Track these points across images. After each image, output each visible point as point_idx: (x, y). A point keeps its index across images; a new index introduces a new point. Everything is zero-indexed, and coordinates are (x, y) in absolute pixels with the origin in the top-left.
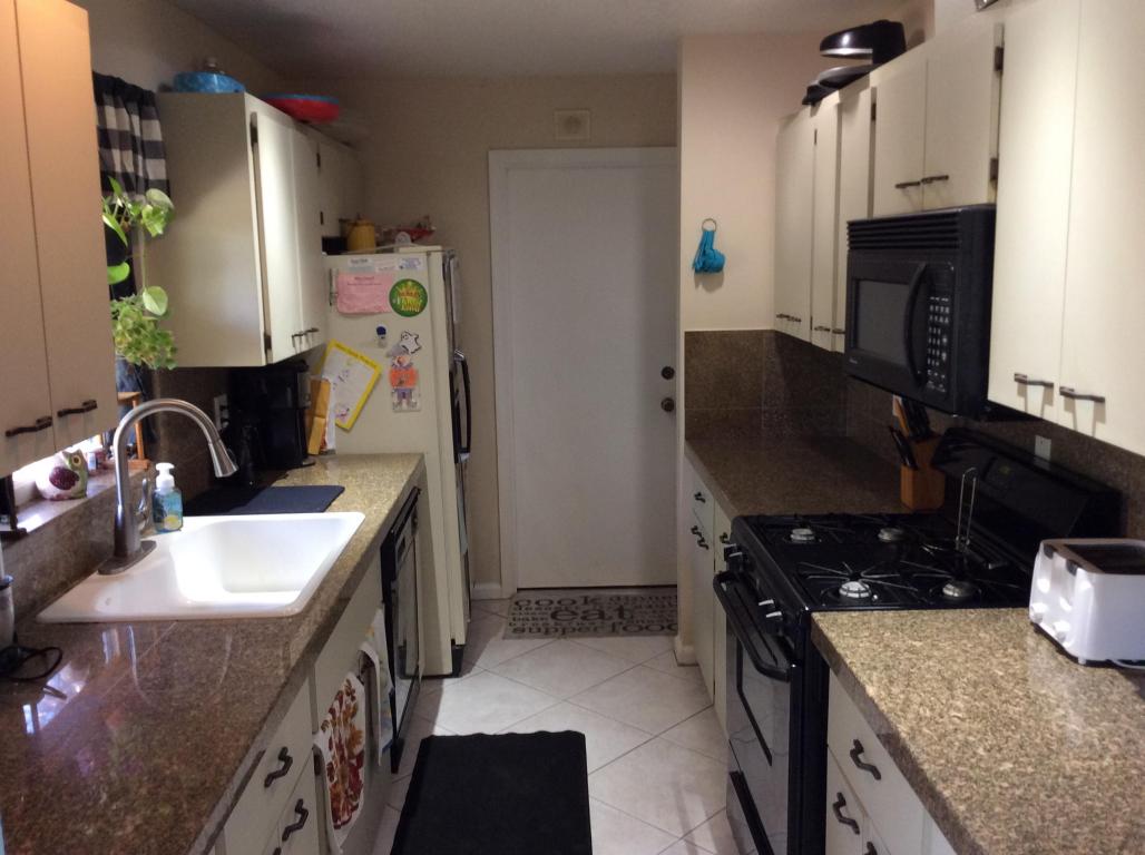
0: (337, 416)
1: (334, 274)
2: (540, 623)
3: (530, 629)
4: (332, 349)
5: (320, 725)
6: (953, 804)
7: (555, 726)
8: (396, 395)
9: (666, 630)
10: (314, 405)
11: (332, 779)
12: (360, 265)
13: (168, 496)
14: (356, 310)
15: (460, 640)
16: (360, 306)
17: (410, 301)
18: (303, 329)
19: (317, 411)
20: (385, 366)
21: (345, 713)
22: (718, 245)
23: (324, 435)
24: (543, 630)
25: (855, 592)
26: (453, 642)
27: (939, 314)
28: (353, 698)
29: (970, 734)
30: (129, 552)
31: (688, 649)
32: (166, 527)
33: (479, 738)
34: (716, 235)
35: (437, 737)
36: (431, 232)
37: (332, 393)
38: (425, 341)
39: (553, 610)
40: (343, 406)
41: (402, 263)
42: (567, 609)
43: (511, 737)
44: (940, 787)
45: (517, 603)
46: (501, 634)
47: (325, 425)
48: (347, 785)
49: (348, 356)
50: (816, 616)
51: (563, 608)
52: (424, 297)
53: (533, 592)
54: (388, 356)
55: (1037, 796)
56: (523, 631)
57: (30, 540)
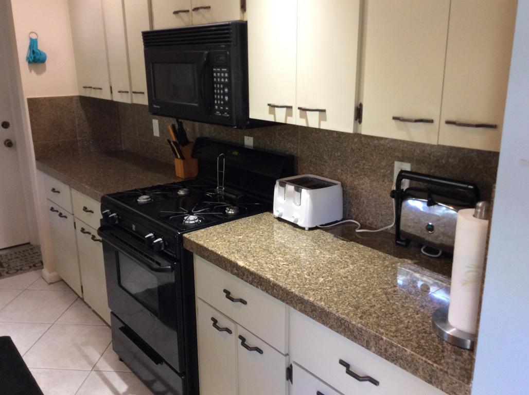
6: (318, 303)
9: (34, 268)
22: (41, 47)
25: (193, 220)
27: (221, 78)
29: (296, 271)
31: (54, 274)
34: (38, 41)
44: (306, 297)
50: (185, 235)
55: (342, 288)
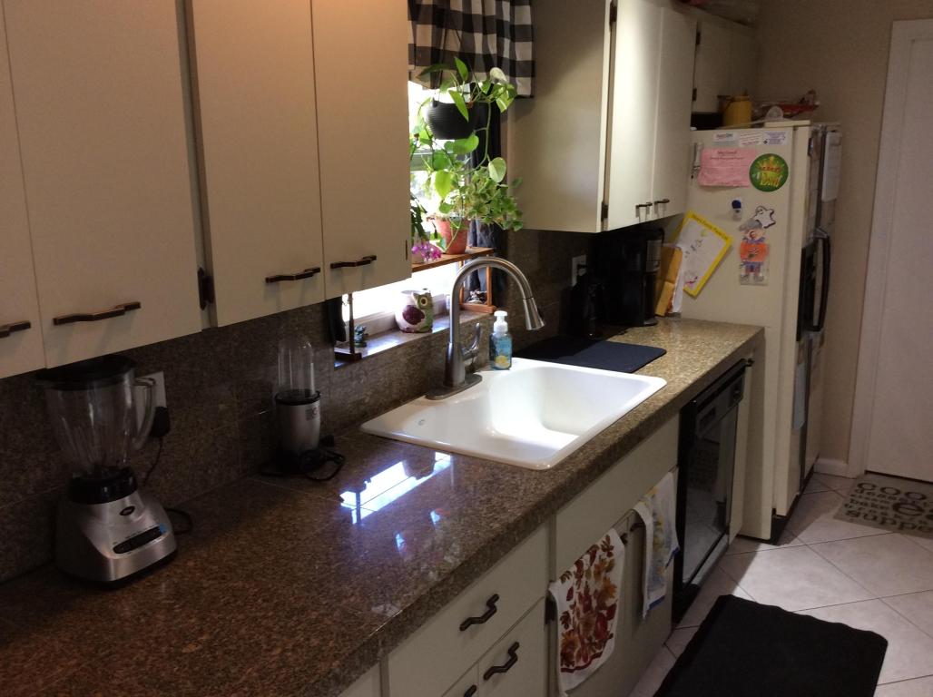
0: (686, 283)
1: (699, 148)
2: (879, 511)
3: (866, 516)
4: (688, 221)
5: (559, 574)
7: (859, 622)
8: (744, 268)
10: (665, 270)
11: (567, 627)
12: (725, 139)
13: (501, 340)
14: (715, 184)
15: (782, 511)
16: (721, 179)
17: (769, 176)
18: (652, 200)
19: (669, 277)
20: (737, 239)
21: (596, 567)
23: (671, 299)
24: (879, 519)
26: (774, 511)
28: (610, 555)
30: (455, 383)
32: (497, 365)
33: (776, 611)
35: (734, 597)
36: (814, 107)
37: (684, 261)
38: (781, 217)
39: (897, 501)
40: (693, 274)
41: (767, 137)
42: (913, 504)
43: (808, 620)
45: (860, 485)
46: (833, 512)
47: (673, 289)
48: (591, 633)
49: (704, 227)
51: (910, 501)
52: (784, 171)
53: (882, 478)
54: (741, 229)
56: (857, 515)
57: (364, 363)
